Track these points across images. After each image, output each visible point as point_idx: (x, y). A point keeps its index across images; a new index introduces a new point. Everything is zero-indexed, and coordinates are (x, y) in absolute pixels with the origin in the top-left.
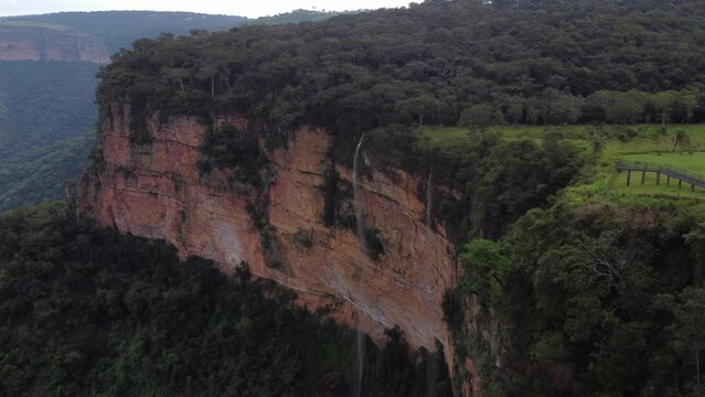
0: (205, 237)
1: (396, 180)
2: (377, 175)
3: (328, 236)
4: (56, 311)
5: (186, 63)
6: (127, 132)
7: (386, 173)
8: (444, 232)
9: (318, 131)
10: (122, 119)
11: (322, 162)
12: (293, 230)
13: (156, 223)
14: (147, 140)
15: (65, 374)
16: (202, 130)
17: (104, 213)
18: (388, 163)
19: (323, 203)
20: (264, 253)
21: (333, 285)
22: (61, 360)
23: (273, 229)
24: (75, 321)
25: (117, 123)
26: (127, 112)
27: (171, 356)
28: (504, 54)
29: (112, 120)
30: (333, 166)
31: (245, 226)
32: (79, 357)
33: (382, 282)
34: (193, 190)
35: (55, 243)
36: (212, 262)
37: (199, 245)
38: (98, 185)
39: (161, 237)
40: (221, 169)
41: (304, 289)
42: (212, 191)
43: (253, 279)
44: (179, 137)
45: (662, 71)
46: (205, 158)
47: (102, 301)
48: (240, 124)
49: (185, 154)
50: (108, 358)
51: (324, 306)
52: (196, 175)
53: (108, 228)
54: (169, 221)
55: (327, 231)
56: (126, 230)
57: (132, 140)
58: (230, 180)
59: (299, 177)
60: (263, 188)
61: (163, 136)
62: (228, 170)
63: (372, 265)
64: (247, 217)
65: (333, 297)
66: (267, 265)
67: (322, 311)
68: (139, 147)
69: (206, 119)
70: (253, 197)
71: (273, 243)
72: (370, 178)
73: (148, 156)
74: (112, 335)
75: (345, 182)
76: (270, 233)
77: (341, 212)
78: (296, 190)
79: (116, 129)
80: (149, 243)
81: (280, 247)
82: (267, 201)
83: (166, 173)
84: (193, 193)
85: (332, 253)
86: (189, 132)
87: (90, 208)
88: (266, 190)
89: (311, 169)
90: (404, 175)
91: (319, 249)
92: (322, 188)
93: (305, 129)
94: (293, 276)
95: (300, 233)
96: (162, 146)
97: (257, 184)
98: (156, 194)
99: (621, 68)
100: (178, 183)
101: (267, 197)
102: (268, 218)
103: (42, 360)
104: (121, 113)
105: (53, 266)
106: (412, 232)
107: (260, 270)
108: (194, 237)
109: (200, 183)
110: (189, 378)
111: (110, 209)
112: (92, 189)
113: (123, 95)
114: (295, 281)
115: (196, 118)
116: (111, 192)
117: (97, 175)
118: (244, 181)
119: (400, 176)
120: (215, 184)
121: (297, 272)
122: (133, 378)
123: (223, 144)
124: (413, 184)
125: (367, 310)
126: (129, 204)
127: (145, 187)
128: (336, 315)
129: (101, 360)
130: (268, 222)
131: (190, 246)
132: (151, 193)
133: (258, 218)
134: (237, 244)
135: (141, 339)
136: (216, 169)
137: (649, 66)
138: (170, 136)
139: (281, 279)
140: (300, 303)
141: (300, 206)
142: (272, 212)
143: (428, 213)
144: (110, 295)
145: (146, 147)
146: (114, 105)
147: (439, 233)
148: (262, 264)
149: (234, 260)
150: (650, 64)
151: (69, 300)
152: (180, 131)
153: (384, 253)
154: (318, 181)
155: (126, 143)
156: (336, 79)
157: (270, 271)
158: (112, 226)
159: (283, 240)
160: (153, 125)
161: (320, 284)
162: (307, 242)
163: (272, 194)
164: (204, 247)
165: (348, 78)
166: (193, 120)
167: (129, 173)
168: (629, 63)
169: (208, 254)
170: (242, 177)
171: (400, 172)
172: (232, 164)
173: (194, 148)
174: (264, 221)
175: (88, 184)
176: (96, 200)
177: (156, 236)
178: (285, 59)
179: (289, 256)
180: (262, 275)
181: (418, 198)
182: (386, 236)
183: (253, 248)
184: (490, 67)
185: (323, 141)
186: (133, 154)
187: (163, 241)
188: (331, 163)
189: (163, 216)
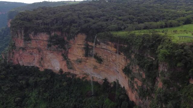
0: (49, 64)
1: (108, 44)
2: (101, 44)
3: (86, 59)
4: (9, 88)
5: (39, 19)
6: (23, 38)
7: (105, 43)
8: (123, 54)
9: (83, 34)
10: (21, 34)
11: (84, 42)
12: (75, 59)
13: (32, 62)
14: (30, 39)
15: (16, 104)
16: (48, 36)
17: (16, 61)
18: (105, 40)
19: (85, 52)
20: (67, 66)
21: (86, 71)
22: (14, 101)
23: (69, 59)
24: (15, 90)
25: (19, 35)
26: (23, 32)
27: (47, 95)
28: (121, 15)
29: (18, 35)
30: (87, 43)
31: (61, 59)
32: (20, 99)
33: (102, 68)
34: (45, 52)
35: (4, 70)
36: (51, 70)
37: (47, 66)
38: (13, 53)
39: (33, 65)
40: (54, 45)
41: (78, 73)
42: (52, 51)
43: (64, 73)
44: (40, 38)
45: (154, 17)
46: (49, 43)
47: (21, 84)
48: (59, 34)
49: (42, 43)
50: (27, 98)
51: (84, 77)
52: (46, 48)
53: (17, 64)
54: (36, 61)
55: (86, 58)
56: (22, 64)
57: (25, 40)
58: (57, 48)
59: (78, 46)
60: (66, 50)
61: (35, 38)
62: (57, 46)
63: (99, 65)
64: (62, 57)
65: (86, 74)
66: (68, 69)
67: (83, 78)
68: (27, 41)
69: (49, 33)
70: (63, 52)
71: (69, 63)
72: (99, 44)
73: (30, 44)
74: (26, 92)
75: (91, 46)
76: (69, 61)
77: (90, 53)
78: (77, 49)
79: (19, 37)
80: (30, 67)
81: (72, 64)
82: (68, 52)
83: (36, 48)
84: (45, 53)
85: (87, 63)
86: (44, 37)
87: (11, 59)
88: (67, 50)
89: (81, 44)
90: (110, 43)
91: (83, 63)
92: (84, 48)
93: (80, 34)
94: (76, 70)
95: (78, 59)
96: (34, 41)
97: (65, 49)
98: (32, 54)
99: (146, 17)
100: (39, 50)
101: (68, 51)
102: (68, 57)
103: (8, 102)
104: (21, 32)
105: (4, 76)
106: (111, 56)
107: (66, 70)
108: (45, 64)
109: (48, 50)
110: (53, 99)
111: (17, 59)
112: (11, 54)
113: (21, 28)
114: (76, 72)
115: (46, 33)
116: (18, 55)
117: (13, 50)
118: (61, 48)
119: (109, 43)
120: (52, 49)
121: (77, 69)
122: (37, 102)
123: (54, 39)
124: (113, 44)
125: (96, 76)
126: (24, 57)
127: (29, 52)
128: (87, 78)
129: (25, 99)
130: (68, 58)
131: (44, 66)
132: (30, 54)
133: (65, 57)
134: (59, 64)
135: (37, 92)
136: (53, 46)
137: (151, 17)
138: (37, 38)
139: (72, 72)
140: (77, 77)
141: (78, 53)
142: (69, 55)
143: (118, 51)
144: (24, 82)
145: (30, 41)
146: (18, 31)
147: (121, 55)
148: (66, 68)
149: (57, 69)
150: (151, 16)
151: (12, 85)
152: (41, 37)
153: (103, 61)
154: (83, 46)
155: (23, 41)
156: (86, 22)
157: (69, 70)
158: (18, 64)
159: (72, 62)
160: (31, 35)
161: (83, 72)
162: (80, 61)
163: (69, 51)
164: (48, 66)
165: (89, 21)
166: (45, 33)
167: (24, 49)
168: (147, 16)
169: (50, 68)
170: (60, 47)
171: (109, 42)
172: (57, 44)
173: (45, 41)
174: (67, 58)
175: (10, 53)
176: (13, 57)
177: (31, 65)
178: (70, 17)
179: (74, 66)
180: (66, 71)
181: (115, 48)
182: (103, 58)
183: (64, 65)
184: (120, 18)
185: (84, 36)
186: (25, 43)
187: (34, 66)
188: (86, 42)
189: (34, 59)
